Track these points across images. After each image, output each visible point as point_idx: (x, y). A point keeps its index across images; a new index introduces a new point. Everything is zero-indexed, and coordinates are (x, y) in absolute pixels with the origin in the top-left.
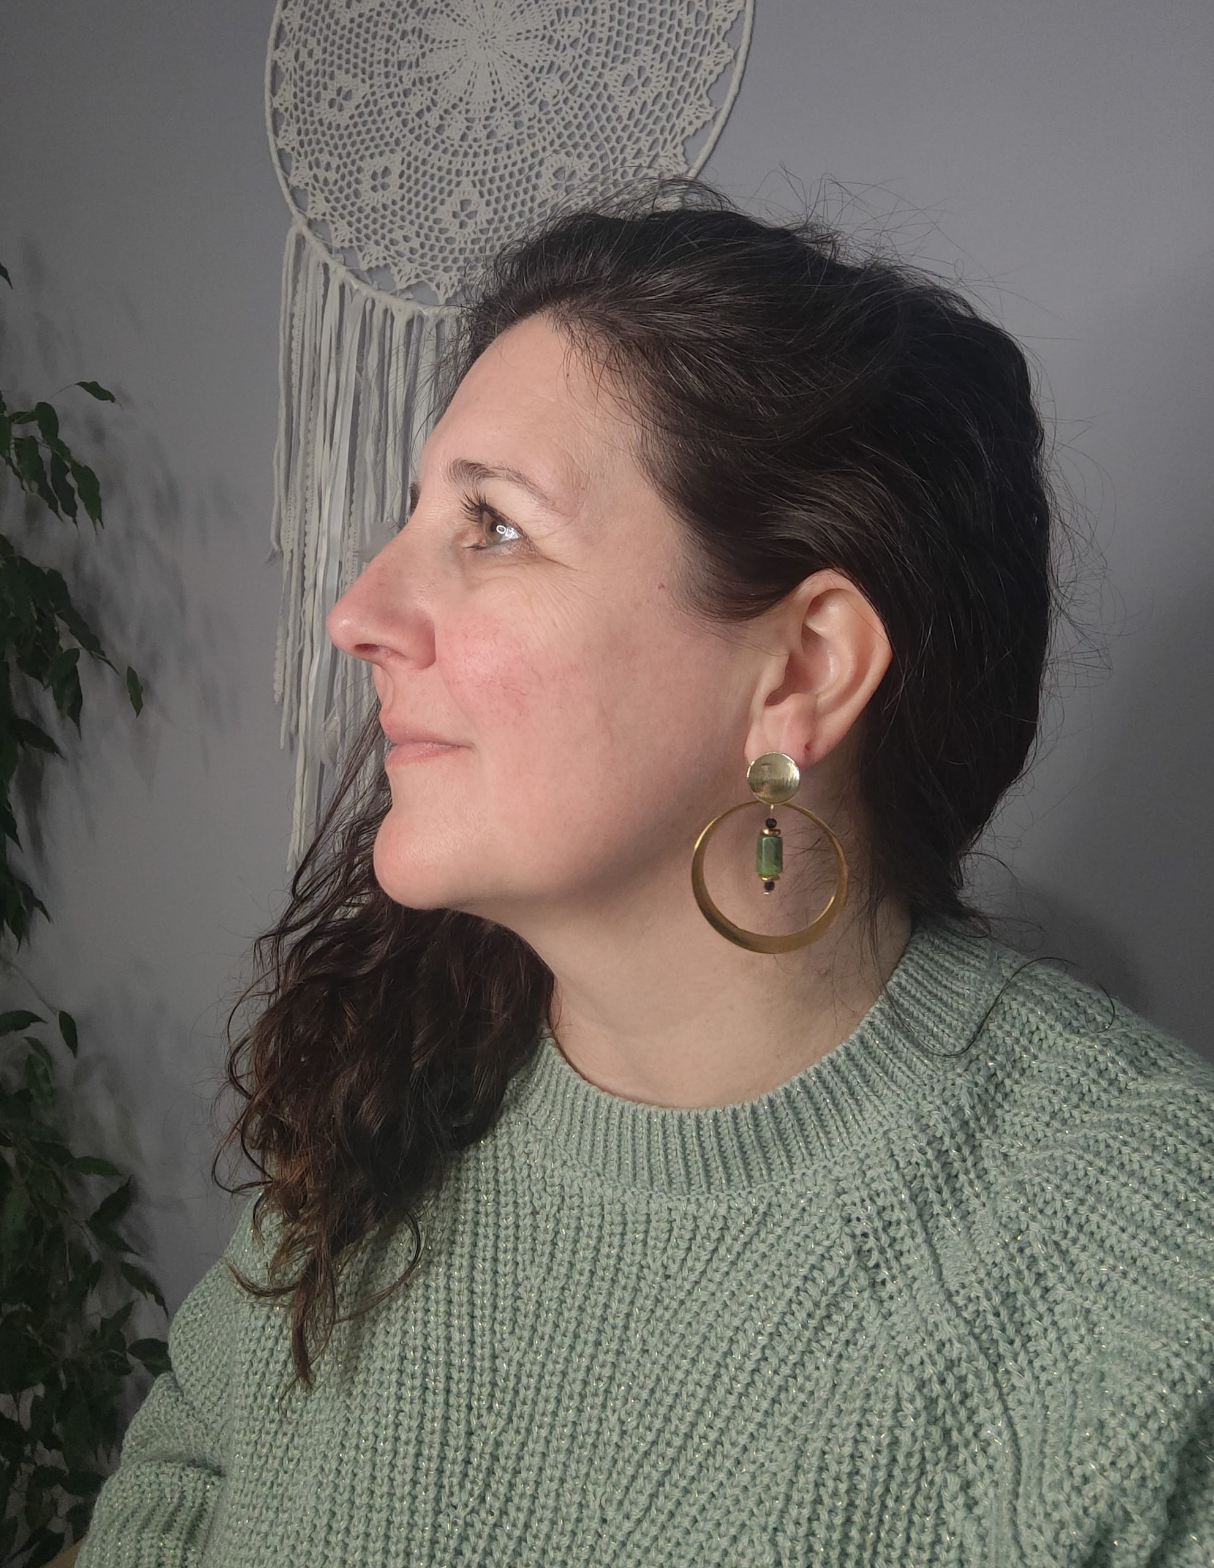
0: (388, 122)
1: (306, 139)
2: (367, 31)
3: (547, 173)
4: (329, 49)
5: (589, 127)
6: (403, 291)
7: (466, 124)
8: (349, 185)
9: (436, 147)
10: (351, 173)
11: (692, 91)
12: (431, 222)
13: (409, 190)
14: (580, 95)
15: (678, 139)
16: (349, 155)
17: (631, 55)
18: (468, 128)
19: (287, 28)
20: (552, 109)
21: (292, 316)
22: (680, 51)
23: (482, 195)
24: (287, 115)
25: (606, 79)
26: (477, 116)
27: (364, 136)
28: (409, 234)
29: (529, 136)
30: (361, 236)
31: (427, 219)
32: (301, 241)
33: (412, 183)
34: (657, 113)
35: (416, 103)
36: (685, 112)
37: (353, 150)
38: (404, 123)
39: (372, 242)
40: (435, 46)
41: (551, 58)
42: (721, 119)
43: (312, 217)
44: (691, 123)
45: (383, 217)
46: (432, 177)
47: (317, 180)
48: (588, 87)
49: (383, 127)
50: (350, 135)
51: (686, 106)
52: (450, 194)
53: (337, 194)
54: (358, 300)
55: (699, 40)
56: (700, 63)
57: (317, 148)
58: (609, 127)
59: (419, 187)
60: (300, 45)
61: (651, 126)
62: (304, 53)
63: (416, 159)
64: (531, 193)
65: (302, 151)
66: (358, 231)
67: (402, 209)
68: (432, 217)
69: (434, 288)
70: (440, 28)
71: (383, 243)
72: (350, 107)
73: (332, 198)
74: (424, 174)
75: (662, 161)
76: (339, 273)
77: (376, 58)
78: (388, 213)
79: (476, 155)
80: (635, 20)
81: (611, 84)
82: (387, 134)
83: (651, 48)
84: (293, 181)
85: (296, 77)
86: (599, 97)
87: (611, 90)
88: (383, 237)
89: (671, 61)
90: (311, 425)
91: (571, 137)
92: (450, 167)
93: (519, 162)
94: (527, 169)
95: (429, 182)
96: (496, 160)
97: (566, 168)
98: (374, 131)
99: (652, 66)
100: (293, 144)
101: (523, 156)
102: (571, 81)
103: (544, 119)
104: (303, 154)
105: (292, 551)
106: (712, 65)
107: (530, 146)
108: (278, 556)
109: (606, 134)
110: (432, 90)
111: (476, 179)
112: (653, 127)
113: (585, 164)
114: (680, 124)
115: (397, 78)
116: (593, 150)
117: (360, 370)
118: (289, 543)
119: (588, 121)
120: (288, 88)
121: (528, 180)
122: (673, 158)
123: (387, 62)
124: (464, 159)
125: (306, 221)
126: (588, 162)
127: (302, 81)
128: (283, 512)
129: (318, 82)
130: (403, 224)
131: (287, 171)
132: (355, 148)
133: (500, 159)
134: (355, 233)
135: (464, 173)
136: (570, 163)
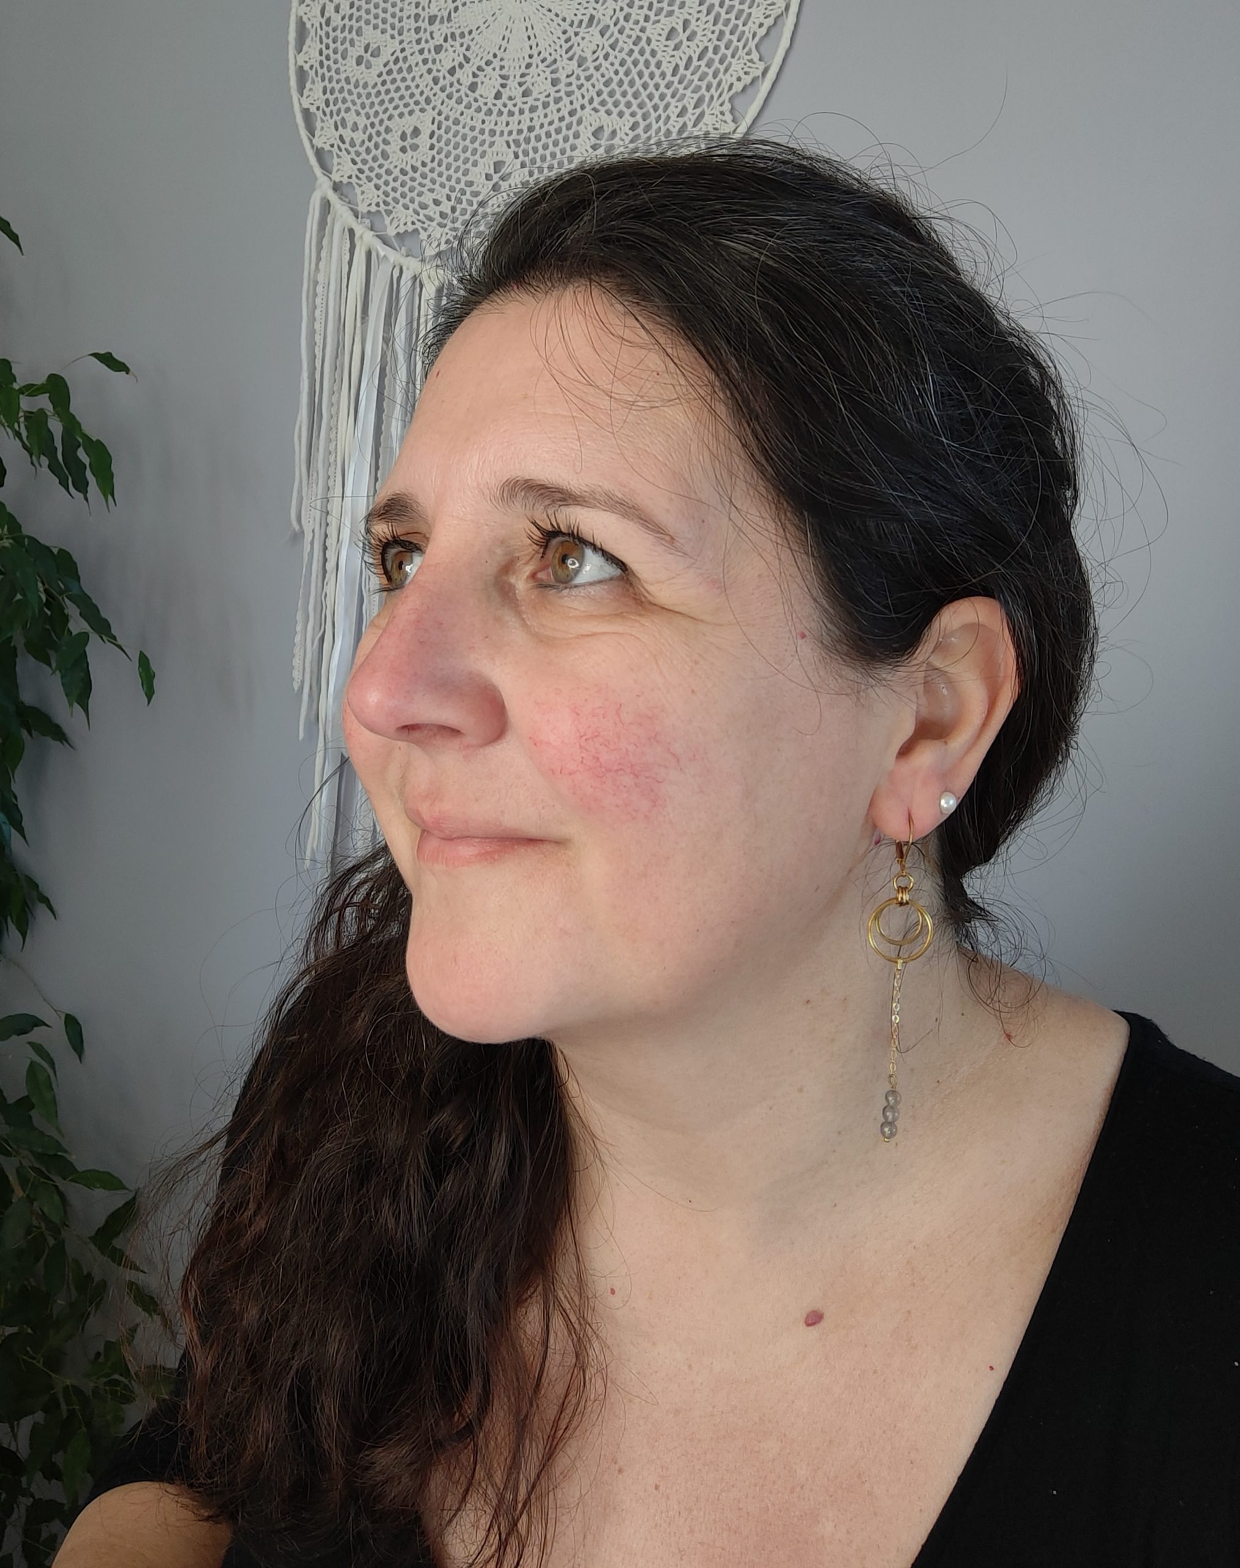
0: (418, 80)
1: (331, 98)
3: (586, 133)
5: (631, 84)
6: (433, 257)
7: (500, 81)
8: (377, 146)
9: (468, 107)
10: (378, 134)
11: (741, 45)
12: (462, 185)
13: (439, 152)
14: (622, 51)
15: (726, 96)
16: (377, 113)
17: (676, 8)
18: (503, 86)
20: (592, 65)
21: (316, 283)
23: (516, 156)
24: (312, 73)
25: (649, 32)
26: (511, 73)
27: (392, 94)
28: (438, 197)
29: (567, 94)
30: (389, 199)
31: (458, 181)
32: (326, 206)
33: (442, 144)
34: (703, 69)
35: (447, 60)
36: (732, 68)
37: (380, 109)
38: (436, 81)
39: (400, 206)
41: (590, 11)
42: (772, 76)
43: (337, 180)
44: (739, 79)
45: (413, 179)
46: (464, 138)
47: (344, 142)
48: (630, 41)
49: (413, 85)
50: (379, 93)
51: (734, 61)
52: (483, 155)
53: (364, 155)
54: (386, 266)
56: (749, 15)
57: (343, 107)
58: (651, 84)
59: (451, 147)
61: (696, 82)
62: (330, 8)
63: (447, 119)
64: (568, 153)
65: (327, 110)
66: (386, 194)
68: (463, 179)
71: (411, 206)
72: (378, 64)
73: (358, 160)
74: (456, 135)
75: (707, 119)
76: (366, 238)
77: (405, 14)
78: (417, 175)
79: (511, 114)
81: (654, 38)
82: (417, 92)
84: (318, 142)
85: (323, 34)
86: (642, 52)
87: (654, 44)
88: (412, 201)
89: (718, 14)
90: (334, 399)
91: (611, 94)
92: (483, 126)
93: (556, 121)
94: (564, 129)
95: (461, 142)
96: (531, 120)
97: (605, 128)
98: (403, 89)
99: (698, 20)
100: (317, 103)
101: (560, 114)
102: (612, 35)
103: (582, 75)
104: (328, 114)
105: (313, 531)
106: (762, 17)
107: (568, 104)
108: (299, 536)
109: (648, 91)
110: (465, 46)
111: (510, 139)
112: (699, 83)
113: (626, 123)
114: (727, 79)
115: (428, 34)
116: (634, 108)
117: (386, 340)
118: (310, 523)
119: (630, 77)
120: (313, 45)
121: (566, 139)
122: (720, 116)
123: (417, 17)
124: (498, 119)
125: (332, 184)
126: (628, 120)
127: (328, 37)
128: (305, 489)
129: (345, 38)
130: (433, 187)
131: (311, 131)
132: (384, 107)
133: (536, 118)
134: (383, 196)
135: (498, 133)
136: (610, 122)
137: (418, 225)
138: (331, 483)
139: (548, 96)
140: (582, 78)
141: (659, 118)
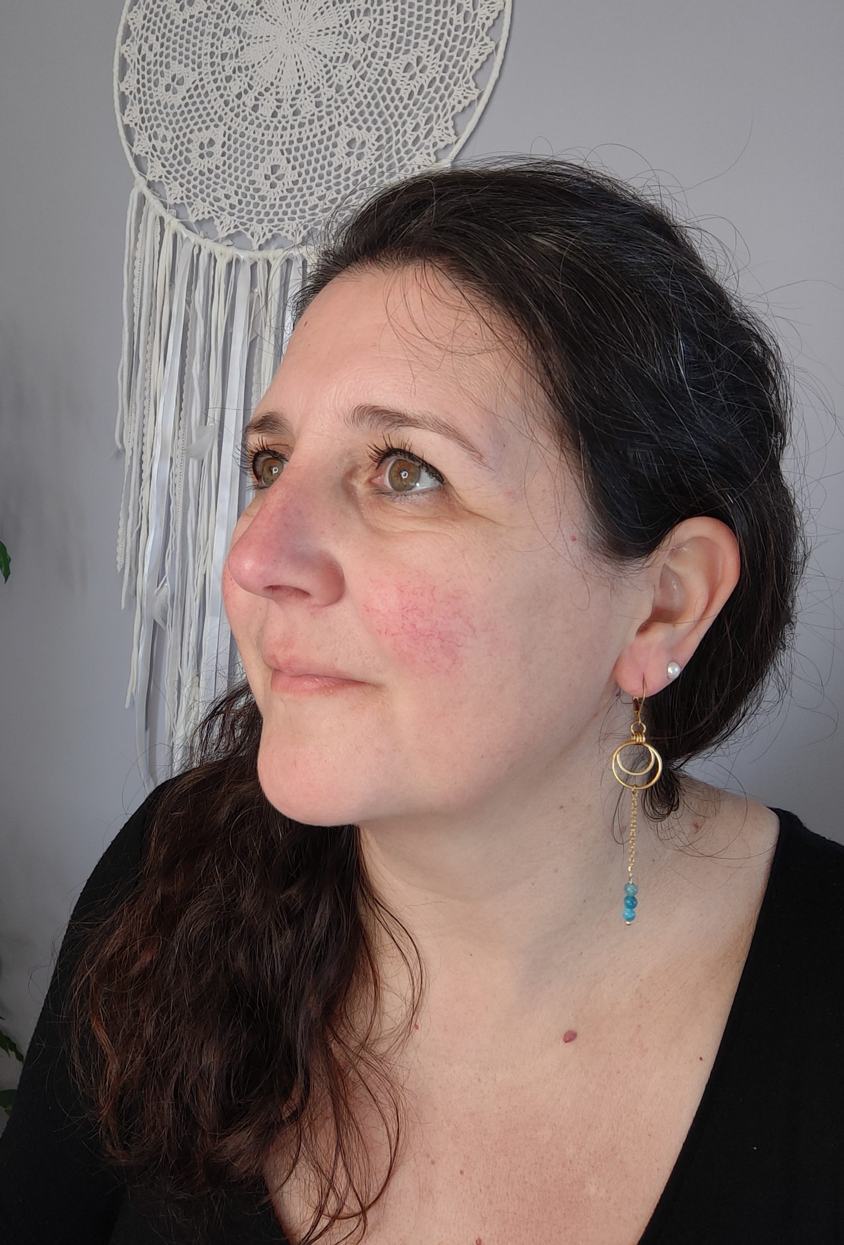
0: (213, 103)
1: (146, 117)
2: (196, 29)
3: (342, 143)
4: (166, 44)
5: (376, 106)
6: (224, 239)
7: (276, 103)
8: (181, 153)
9: (252, 123)
10: (182, 144)
11: (461, 76)
12: (247, 183)
13: (229, 158)
14: (369, 80)
15: (449, 116)
16: (181, 128)
17: (411, 47)
18: (278, 107)
19: (132, 28)
20: (347, 92)
21: (135, 258)
22: (451, 44)
23: (289, 162)
24: (131, 97)
25: (390, 66)
26: (285, 97)
28: (229, 193)
29: (327, 113)
30: (190, 194)
31: (244, 180)
32: (142, 199)
33: (231, 152)
34: (432, 94)
35: (235, 87)
36: (455, 93)
37: (184, 125)
38: (226, 103)
39: (199, 199)
40: (252, 40)
41: (346, 50)
42: (484, 99)
43: (151, 179)
44: (460, 102)
45: (209, 179)
46: (248, 147)
47: (156, 150)
48: (376, 73)
49: (209, 107)
50: (183, 113)
51: (456, 88)
52: (263, 161)
53: (171, 160)
54: (188, 246)
55: (467, 35)
56: (468, 52)
57: (155, 123)
58: (392, 105)
59: (238, 154)
60: (143, 40)
61: (427, 104)
62: (145, 47)
63: (235, 132)
64: (329, 158)
65: (143, 126)
66: (188, 190)
68: (248, 179)
69: (249, 236)
70: (255, 26)
71: (208, 199)
72: (182, 90)
73: (167, 164)
74: (242, 145)
75: (435, 133)
76: (173, 224)
77: (203, 52)
78: (212, 176)
79: (284, 128)
80: (414, 19)
81: (394, 71)
82: (212, 112)
83: (427, 41)
84: (136, 150)
85: (140, 67)
86: (385, 82)
87: (394, 75)
88: (208, 195)
89: (444, 52)
90: (148, 347)
91: (362, 113)
92: (263, 138)
93: (319, 134)
94: (325, 140)
95: (246, 150)
96: (300, 133)
97: (357, 139)
98: (201, 109)
99: (428, 56)
100: (135, 121)
101: (322, 129)
102: (362, 68)
103: (339, 99)
104: (144, 129)
105: (132, 449)
106: (477, 55)
107: (328, 121)
108: (120, 453)
109: (389, 112)
110: (249, 77)
111: (284, 148)
112: (429, 105)
113: (373, 136)
114: (451, 102)
115: (220, 67)
116: (379, 124)
117: (188, 303)
118: (130, 443)
119: (376, 101)
120: (132, 76)
121: (327, 148)
122: (444, 130)
123: (212, 54)
124: (274, 133)
125: (146, 183)
126: (374, 134)
127: (144, 70)
128: (126, 417)
129: (157, 70)
130: (225, 185)
131: (131, 142)
132: (186, 123)
133: (303, 132)
134: (185, 192)
135: (274, 144)
136: (360, 135)
137: (213, 214)
138: (146, 412)
139: (313, 115)
140: (339, 102)
141: (398, 132)
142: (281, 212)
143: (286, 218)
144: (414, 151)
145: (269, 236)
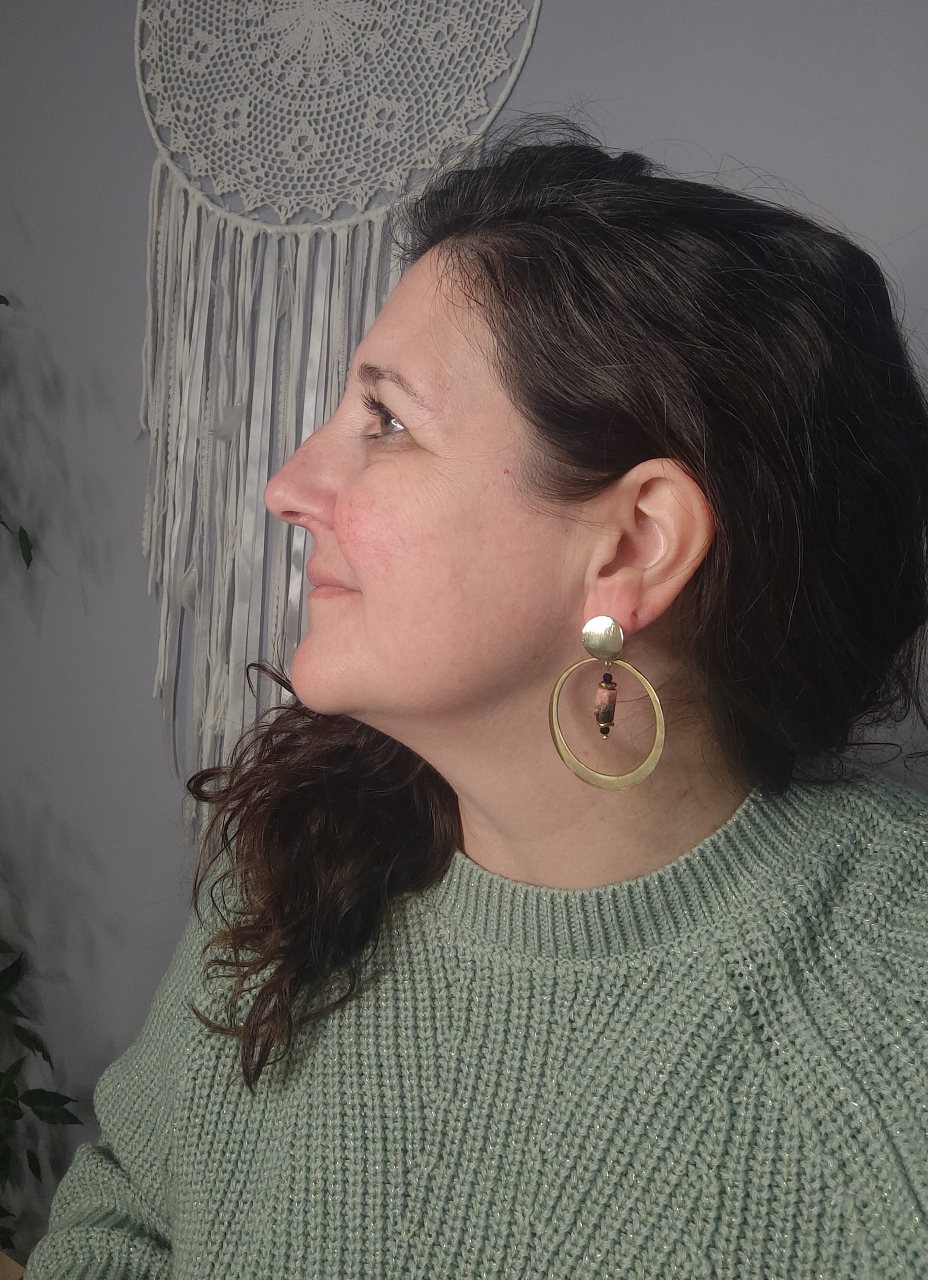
0: (238, 72)
1: (169, 85)
3: (371, 114)
4: (189, 10)
5: (406, 76)
6: (251, 213)
7: (303, 73)
8: (205, 125)
9: (278, 92)
10: (207, 114)
11: (493, 45)
12: (274, 155)
13: (255, 129)
14: (399, 49)
15: (481, 86)
16: (205, 99)
17: (441, 15)
18: (305, 76)
20: (376, 61)
21: (158, 233)
22: (482, 12)
23: (317, 132)
24: (153, 65)
25: (420, 35)
26: (312, 66)
27: (218, 83)
28: (255, 165)
29: (356, 83)
30: (216, 167)
31: (271, 152)
32: (165, 171)
33: (258, 122)
34: (463, 64)
35: (261, 56)
36: (487, 63)
37: (208, 95)
38: (252, 72)
39: (224, 172)
40: (278, 7)
41: (375, 18)
42: (517, 69)
43: (174, 150)
44: (491, 72)
45: (234, 151)
46: (275, 118)
47: (179, 121)
48: (406, 42)
49: (234, 75)
50: (206, 83)
51: (488, 58)
52: (290, 132)
53: (196, 132)
54: (213, 220)
55: (499, 3)
56: (499, 22)
57: (178, 93)
59: (264, 125)
60: (165, 7)
61: (458, 75)
62: (168, 13)
63: (262, 102)
64: (358, 130)
65: (166, 95)
66: (213, 162)
67: (250, 144)
68: (275, 151)
69: (277, 210)
71: (234, 172)
72: (206, 58)
73: (191, 135)
74: (268, 115)
75: (467, 104)
76: (197, 198)
77: (227, 19)
78: (238, 147)
79: (312, 99)
81: (424, 39)
82: (237, 81)
83: (458, 9)
84: (159, 121)
85: (161, 34)
86: (414, 50)
87: (424, 44)
88: (234, 168)
89: (475, 20)
90: (173, 325)
91: (391, 84)
92: (290, 109)
93: (348, 105)
94: (354, 111)
96: (328, 103)
97: (387, 110)
98: (226, 79)
99: (459, 25)
100: (159, 90)
101: (351, 99)
102: (391, 37)
103: (368, 68)
104: (166, 98)
105: (157, 430)
106: (509, 23)
107: (357, 92)
108: (144, 435)
109: (420, 82)
110: (275, 45)
111: (312, 119)
112: (461, 75)
113: (403, 106)
114: (483, 72)
115: (246, 35)
116: (410, 95)
117: (214, 278)
118: (155, 423)
119: (405, 70)
120: (154, 43)
121: (355, 119)
122: (476, 101)
123: (237, 21)
124: (302, 103)
125: (169, 154)
126: (405, 105)
127: (166, 37)
128: (151, 397)
129: (180, 37)
130: (251, 157)
131: (153, 112)
132: (211, 93)
133: (332, 103)
134: (211, 164)
135: (302, 114)
136: (390, 106)
138: (171, 393)
140: (368, 71)
141: (428, 104)
142: (309, 185)
143: (314, 191)
144: (445, 123)
145: (297, 209)
